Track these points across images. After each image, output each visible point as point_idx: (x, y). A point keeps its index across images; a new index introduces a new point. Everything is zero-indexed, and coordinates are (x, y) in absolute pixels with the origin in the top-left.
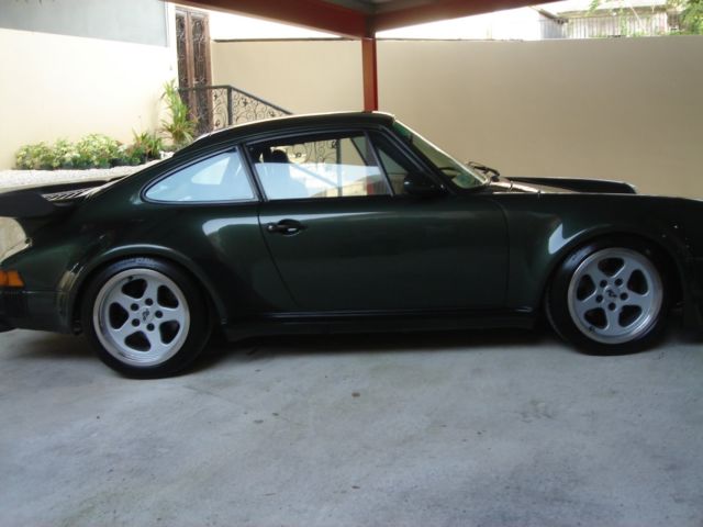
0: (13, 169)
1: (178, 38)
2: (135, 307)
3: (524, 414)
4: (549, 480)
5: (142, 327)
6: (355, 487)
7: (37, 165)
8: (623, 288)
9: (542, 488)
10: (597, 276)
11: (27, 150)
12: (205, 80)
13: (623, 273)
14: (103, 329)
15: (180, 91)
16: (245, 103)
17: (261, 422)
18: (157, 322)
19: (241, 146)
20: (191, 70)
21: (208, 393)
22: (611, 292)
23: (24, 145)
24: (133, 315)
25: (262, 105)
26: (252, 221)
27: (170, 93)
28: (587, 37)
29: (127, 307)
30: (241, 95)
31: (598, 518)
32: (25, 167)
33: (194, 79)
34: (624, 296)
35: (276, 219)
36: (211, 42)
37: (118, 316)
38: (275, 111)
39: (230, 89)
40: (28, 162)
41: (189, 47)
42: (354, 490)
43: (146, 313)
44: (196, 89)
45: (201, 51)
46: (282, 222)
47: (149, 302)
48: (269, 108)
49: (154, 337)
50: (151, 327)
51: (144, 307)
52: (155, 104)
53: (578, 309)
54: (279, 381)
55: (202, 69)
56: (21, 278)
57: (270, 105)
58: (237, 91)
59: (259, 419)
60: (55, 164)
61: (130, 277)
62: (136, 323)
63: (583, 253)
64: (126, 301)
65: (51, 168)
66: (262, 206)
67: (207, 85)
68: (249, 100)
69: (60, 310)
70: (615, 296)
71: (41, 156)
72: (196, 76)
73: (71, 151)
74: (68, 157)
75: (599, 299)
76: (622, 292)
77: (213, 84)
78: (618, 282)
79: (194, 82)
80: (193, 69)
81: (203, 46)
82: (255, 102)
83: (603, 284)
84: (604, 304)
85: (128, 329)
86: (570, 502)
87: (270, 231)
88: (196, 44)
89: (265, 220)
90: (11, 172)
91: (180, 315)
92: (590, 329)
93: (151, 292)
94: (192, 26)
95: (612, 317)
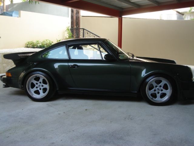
0: (25, 47)
1: (71, 15)
2: (37, 84)
3: (125, 118)
4: (121, 134)
5: (38, 89)
6: (73, 131)
7: (31, 47)
8: (162, 88)
9: (118, 136)
10: (155, 84)
11: (28, 43)
12: (79, 27)
13: (162, 84)
14: (29, 88)
15: (71, 29)
16: (88, 33)
17: (60, 114)
18: (42, 88)
19: (66, 45)
20: (75, 24)
21: (51, 106)
22: (158, 89)
23: (28, 41)
24: (36, 86)
25: (92, 34)
26: (66, 64)
27: (68, 30)
28: (189, 19)
29: (35, 83)
30: (87, 31)
31: (128, 144)
32: (28, 47)
33: (75, 26)
34: (162, 90)
35: (72, 64)
36: (81, 16)
37: (33, 86)
38: (95, 36)
39: (84, 29)
40: (28, 46)
41: (75, 18)
42: (73, 132)
43: (40, 85)
44: (76, 29)
45: (78, 19)
46: (74, 65)
47: (40, 83)
48: (94, 35)
49: (41, 91)
50: (40, 89)
51: (39, 84)
52: (64, 32)
53: (149, 93)
54: (69, 105)
55: (78, 23)
56: (11, 74)
57: (94, 34)
58: (86, 30)
59: (59, 113)
60: (35, 47)
61: (36, 76)
62: (37, 88)
63: (150, 78)
64: (35, 82)
65: (34, 48)
66: (70, 60)
67: (79, 28)
68: (88, 32)
69: (19, 83)
70: (159, 90)
71: (32, 45)
72: (76, 25)
73: (39, 43)
74: (39, 45)
75: (155, 90)
76: (161, 89)
77: (81, 28)
78: (160, 86)
79: (75, 27)
80: (75, 23)
81: (78, 17)
82: (90, 33)
83: (156, 87)
84: (156, 92)
85: (35, 89)
86: (123, 140)
87: (71, 67)
88: (76, 17)
89: (70, 64)
90: (24, 48)
91: (47, 86)
92: (152, 99)
93: (41, 80)
94: (75, 12)
95: (158, 95)
